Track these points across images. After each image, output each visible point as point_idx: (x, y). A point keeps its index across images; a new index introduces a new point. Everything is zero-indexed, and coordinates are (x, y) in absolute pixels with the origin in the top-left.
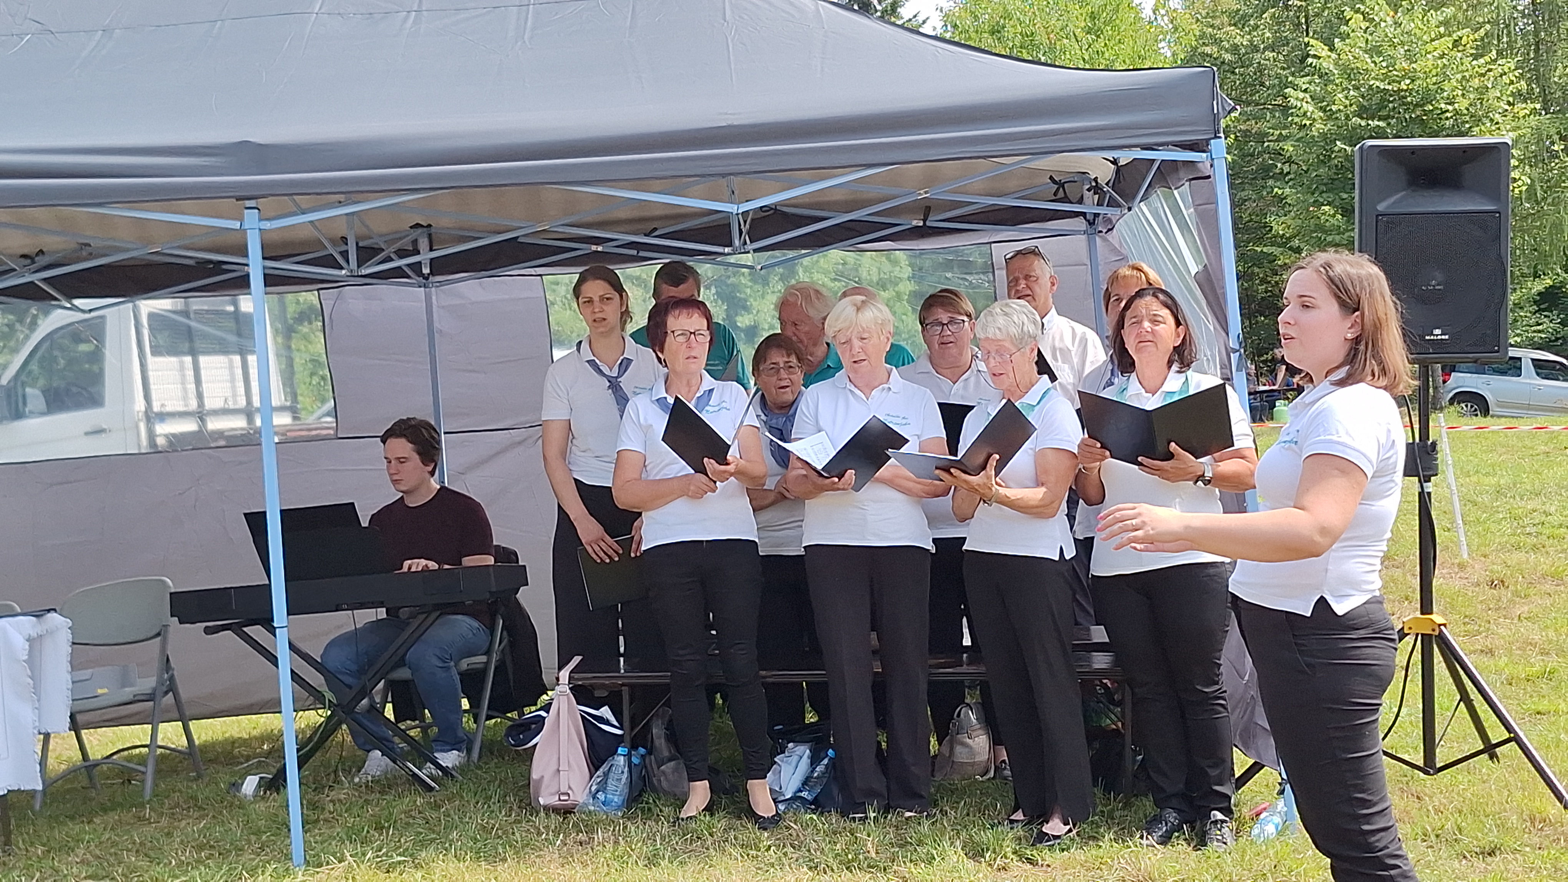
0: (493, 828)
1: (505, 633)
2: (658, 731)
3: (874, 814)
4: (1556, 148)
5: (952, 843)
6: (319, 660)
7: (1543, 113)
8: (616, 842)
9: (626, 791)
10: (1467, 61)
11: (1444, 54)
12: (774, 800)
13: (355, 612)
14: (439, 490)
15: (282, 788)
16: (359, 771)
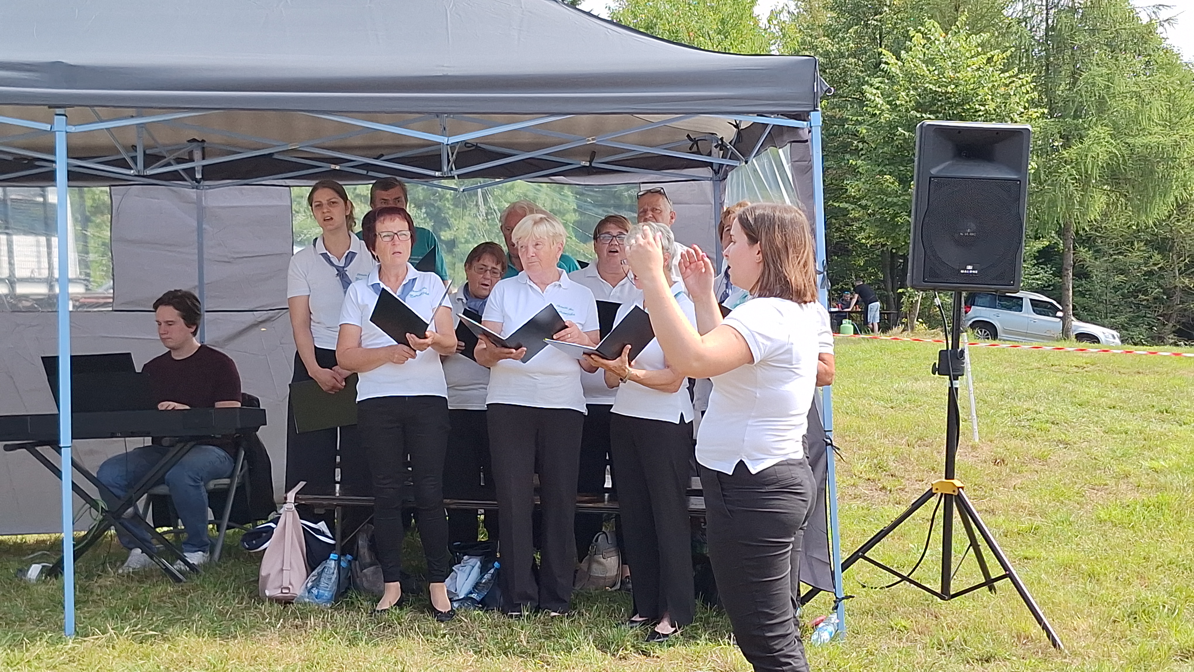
0: (227, 613)
1: (246, 461)
2: (362, 543)
3: (527, 613)
4: (1056, 144)
5: (586, 637)
6: (96, 476)
7: (1049, 117)
8: (325, 627)
9: (335, 588)
10: (996, 73)
11: (980, 68)
12: (450, 599)
13: (127, 439)
14: (200, 347)
15: (60, 575)
16: (123, 564)
